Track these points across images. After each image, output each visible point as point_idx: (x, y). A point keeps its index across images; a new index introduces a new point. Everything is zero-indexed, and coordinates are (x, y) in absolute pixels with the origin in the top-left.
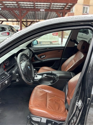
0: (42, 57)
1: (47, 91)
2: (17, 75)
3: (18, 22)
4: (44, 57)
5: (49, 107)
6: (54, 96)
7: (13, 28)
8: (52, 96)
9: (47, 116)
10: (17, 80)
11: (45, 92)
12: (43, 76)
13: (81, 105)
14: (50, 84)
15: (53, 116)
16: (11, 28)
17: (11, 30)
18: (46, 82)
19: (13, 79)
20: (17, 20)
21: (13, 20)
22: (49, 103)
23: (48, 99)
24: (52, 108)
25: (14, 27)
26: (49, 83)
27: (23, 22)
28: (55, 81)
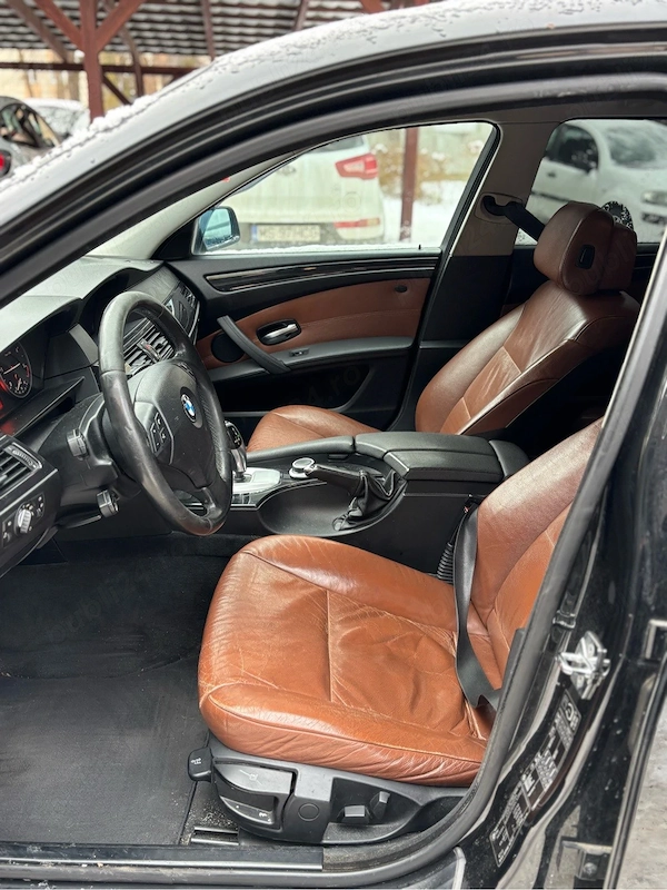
0: (273, 334)
1: (323, 579)
2: (105, 462)
3: (65, 75)
4: (290, 335)
5: (345, 694)
6: (374, 615)
7: (31, 118)
8: (364, 616)
9: (335, 755)
10: (107, 504)
11: (308, 584)
12: (293, 474)
13: (600, 668)
14: (340, 527)
15: (378, 756)
16: (22, 122)
17: (18, 137)
18: (316, 515)
19: (72, 496)
20: (58, 60)
21: (30, 56)
22: (344, 666)
23: (337, 632)
24: (370, 699)
25: (43, 113)
26: (337, 522)
27: (111, 76)
28: (379, 504)
